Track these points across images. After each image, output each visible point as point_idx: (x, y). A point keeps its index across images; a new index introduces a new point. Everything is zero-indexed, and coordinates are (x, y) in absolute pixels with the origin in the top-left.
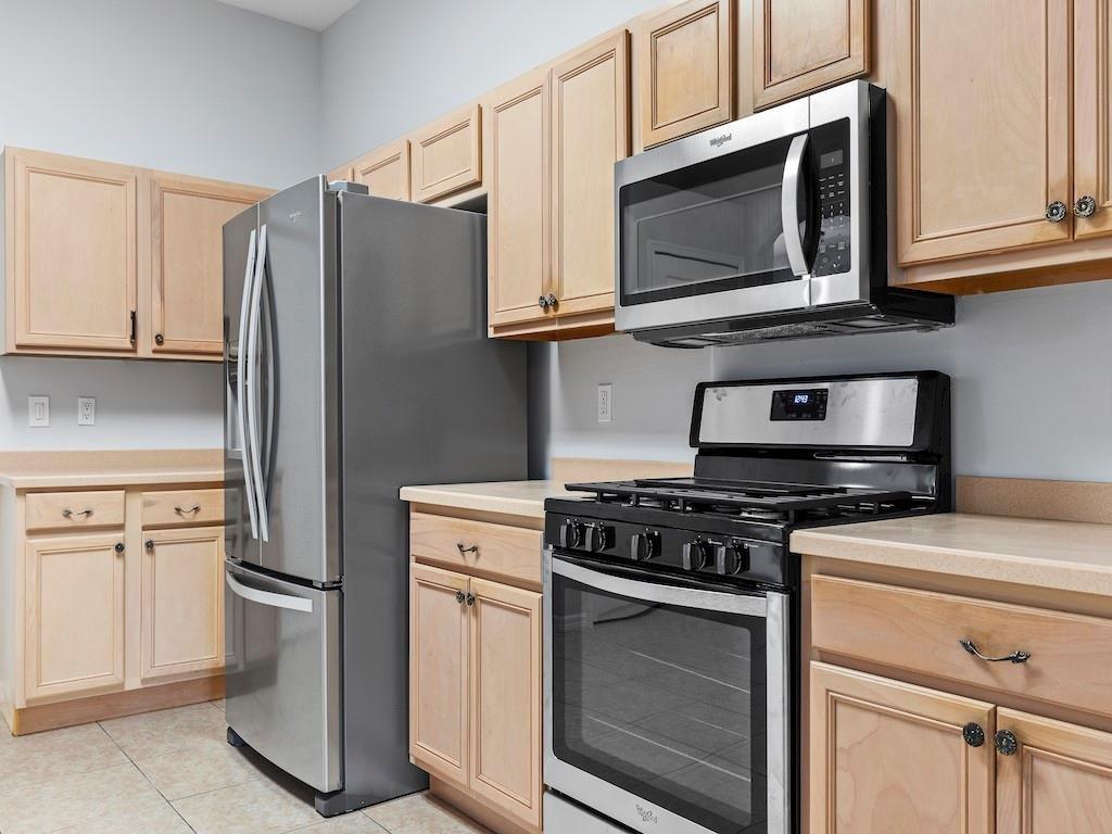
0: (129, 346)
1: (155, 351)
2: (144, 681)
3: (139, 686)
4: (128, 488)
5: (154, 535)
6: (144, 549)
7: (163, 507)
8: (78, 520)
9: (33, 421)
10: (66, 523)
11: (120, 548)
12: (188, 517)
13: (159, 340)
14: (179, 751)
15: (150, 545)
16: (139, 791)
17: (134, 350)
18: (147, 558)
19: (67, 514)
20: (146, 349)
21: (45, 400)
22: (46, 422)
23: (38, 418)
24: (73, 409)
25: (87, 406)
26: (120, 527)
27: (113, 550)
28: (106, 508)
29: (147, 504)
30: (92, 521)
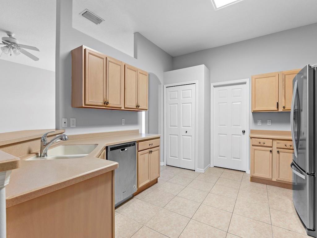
0: (277, 109)
1: (283, 110)
2: (277, 180)
3: (276, 181)
4: (273, 139)
5: (280, 150)
6: (277, 153)
7: (282, 144)
8: (262, 144)
9: (258, 124)
10: (259, 144)
11: (271, 151)
12: (289, 147)
13: (284, 107)
14: (280, 198)
15: (278, 152)
16: (265, 203)
17: (278, 110)
18: (278, 155)
19: (260, 143)
20: (281, 110)
21: (261, 120)
22: (261, 125)
23: (259, 123)
24: (266, 122)
25: (269, 122)
26: (271, 147)
27: (269, 152)
28: (268, 143)
29: (278, 143)
30: (265, 145)
